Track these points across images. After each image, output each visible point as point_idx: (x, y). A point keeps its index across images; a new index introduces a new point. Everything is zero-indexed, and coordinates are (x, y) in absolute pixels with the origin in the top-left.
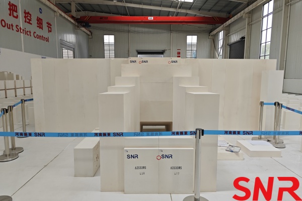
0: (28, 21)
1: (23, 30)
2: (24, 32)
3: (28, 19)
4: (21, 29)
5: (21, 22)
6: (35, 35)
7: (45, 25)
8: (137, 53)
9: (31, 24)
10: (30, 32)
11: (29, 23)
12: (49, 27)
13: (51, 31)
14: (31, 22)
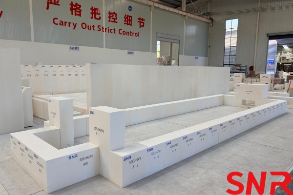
0: (113, 20)
1: (106, 29)
2: (107, 30)
3: (112, 18)
4: (103, 28)
5: (104, 22)
6: (121, 32)
7: (135, 21)
8: (268, 38)
9: (116, 22)
10: (114, 30)
11: (114, 22)
12: (140, 22)
13: (143, 26)
14: (116, 21)
